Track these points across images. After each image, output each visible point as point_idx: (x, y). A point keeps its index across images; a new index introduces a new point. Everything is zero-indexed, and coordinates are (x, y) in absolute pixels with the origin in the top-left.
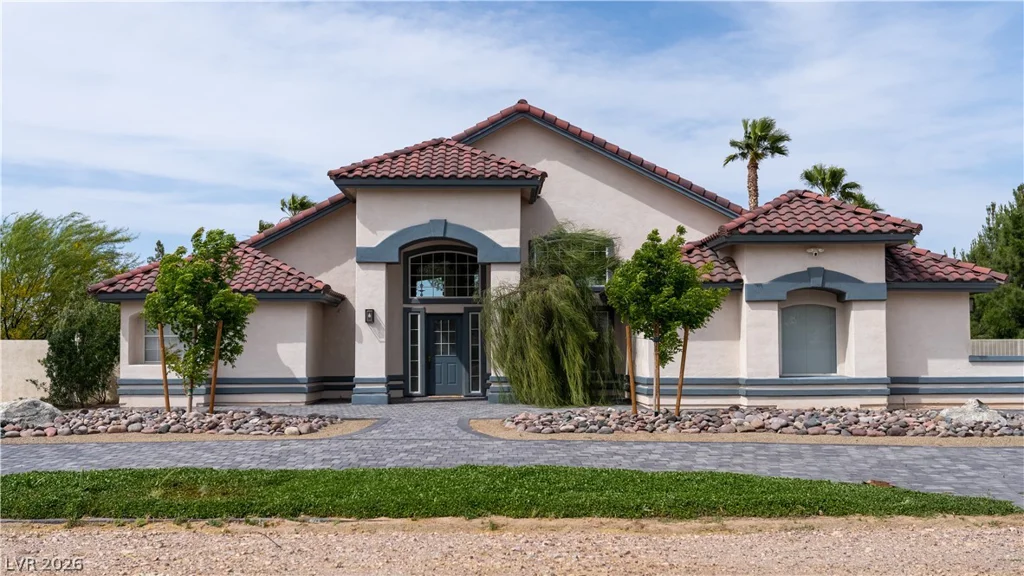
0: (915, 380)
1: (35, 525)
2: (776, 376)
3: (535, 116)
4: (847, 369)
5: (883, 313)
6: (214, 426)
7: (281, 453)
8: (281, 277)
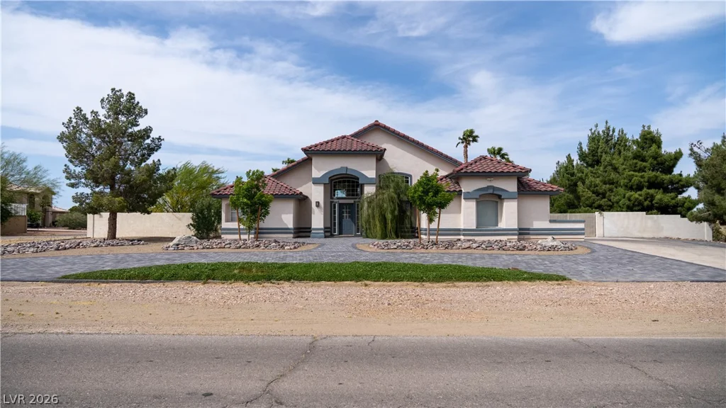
0: (528, 229)
2: (474, 227)
3: (382, 127)
4: (503, 225)
5: (516, 203)
6: (258, 246)
7: (284, 256)
8: (283, 189)
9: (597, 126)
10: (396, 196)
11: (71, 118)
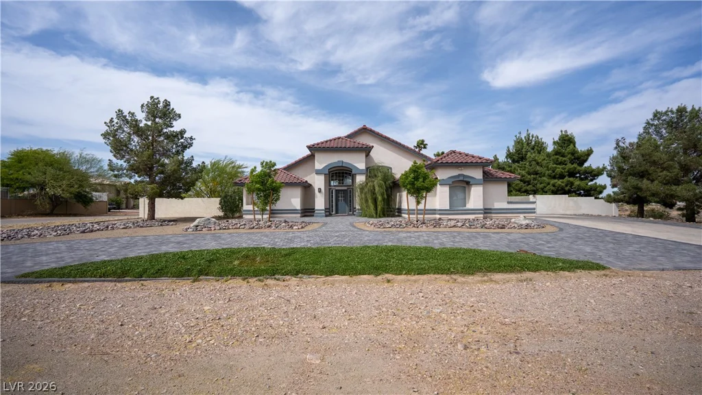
0: (490, 209)
1: (178, 281)
2: (449, 208)
3: (368, 130)
4: (470, 205)
5: (482, 188)
6: (269, 226)
7: (292, 237)
8: (292, 178)
9: (520, 133)
10: (383, 183)
11: (112, 119)
